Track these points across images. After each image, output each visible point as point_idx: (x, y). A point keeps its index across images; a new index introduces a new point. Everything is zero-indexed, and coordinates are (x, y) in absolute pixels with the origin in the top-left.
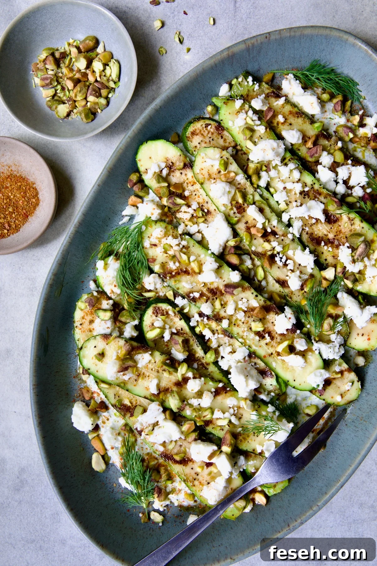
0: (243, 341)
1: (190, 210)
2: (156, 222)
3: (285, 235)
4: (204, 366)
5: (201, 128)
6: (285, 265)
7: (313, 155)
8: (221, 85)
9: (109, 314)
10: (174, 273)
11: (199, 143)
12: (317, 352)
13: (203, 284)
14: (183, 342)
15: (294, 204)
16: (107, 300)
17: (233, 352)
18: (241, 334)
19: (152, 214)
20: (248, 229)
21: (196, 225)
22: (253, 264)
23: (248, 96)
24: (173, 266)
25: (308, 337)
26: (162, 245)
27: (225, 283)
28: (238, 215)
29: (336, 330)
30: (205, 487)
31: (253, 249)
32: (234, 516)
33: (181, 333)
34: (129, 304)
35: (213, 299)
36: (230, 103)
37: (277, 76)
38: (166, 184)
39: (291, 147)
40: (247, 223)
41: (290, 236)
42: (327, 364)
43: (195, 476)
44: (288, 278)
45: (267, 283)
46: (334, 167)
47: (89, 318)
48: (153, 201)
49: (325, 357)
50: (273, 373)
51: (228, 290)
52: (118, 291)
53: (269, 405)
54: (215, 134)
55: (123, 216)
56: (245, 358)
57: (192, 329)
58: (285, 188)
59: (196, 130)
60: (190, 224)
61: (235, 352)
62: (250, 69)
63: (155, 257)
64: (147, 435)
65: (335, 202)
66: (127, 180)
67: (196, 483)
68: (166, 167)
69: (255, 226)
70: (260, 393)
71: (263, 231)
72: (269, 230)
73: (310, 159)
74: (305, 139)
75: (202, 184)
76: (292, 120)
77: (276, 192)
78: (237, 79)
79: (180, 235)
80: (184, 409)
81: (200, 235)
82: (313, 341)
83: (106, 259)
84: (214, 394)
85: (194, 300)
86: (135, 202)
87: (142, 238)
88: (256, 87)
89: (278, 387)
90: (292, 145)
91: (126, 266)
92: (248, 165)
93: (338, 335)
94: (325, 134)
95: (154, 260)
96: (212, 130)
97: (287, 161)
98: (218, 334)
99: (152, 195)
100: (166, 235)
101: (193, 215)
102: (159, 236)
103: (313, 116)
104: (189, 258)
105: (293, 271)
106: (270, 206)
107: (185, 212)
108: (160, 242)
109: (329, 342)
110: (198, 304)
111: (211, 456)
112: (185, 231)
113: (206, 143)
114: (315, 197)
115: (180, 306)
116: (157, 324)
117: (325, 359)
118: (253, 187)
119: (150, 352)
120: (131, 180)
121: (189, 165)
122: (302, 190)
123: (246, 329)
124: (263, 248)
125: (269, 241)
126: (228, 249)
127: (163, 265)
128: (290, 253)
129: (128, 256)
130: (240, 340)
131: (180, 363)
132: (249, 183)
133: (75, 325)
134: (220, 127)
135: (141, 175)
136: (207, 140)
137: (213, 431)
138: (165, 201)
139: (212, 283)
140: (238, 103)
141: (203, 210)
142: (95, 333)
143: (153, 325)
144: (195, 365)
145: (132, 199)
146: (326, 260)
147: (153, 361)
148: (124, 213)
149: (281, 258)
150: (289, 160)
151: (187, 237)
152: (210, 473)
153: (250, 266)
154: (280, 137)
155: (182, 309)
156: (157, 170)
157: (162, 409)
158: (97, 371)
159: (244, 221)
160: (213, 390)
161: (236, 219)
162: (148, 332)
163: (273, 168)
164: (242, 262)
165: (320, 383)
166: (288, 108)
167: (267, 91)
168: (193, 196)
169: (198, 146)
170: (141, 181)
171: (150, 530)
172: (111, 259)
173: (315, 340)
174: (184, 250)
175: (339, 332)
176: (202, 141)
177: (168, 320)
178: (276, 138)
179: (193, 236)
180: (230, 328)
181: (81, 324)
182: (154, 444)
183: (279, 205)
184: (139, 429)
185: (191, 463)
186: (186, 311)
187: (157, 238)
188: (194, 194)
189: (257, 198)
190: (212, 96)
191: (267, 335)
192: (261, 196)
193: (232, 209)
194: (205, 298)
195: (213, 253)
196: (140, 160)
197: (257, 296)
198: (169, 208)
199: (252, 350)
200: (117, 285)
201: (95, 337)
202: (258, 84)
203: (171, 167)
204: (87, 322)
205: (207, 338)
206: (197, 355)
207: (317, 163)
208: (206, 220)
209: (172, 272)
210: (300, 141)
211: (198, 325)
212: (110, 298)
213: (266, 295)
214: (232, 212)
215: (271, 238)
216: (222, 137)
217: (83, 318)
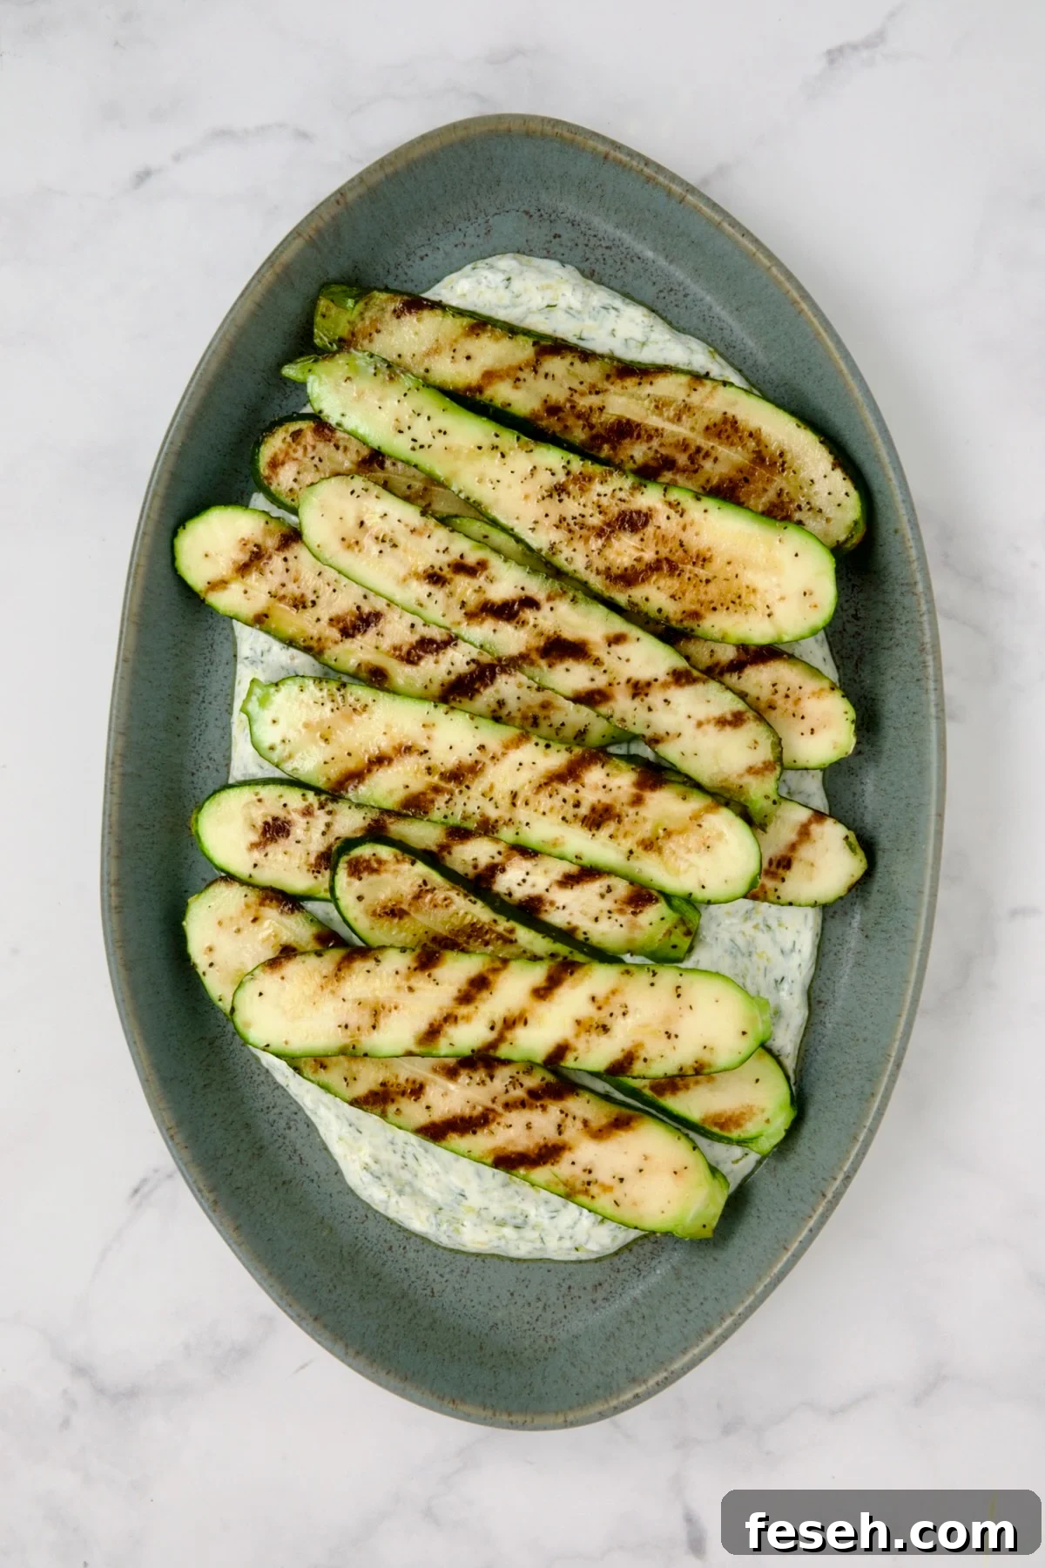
3: (552, 596)
4: (507, 939)
5: (284, 446)
11: (295, 480)
13: (429, 772)
18: (549, 838)
23: (353, 334)
28: (440, 597)
32: (708, 1228)
33: (427, 891)
35: (461, 792)
40: (463, 604)
43: (586, 1177)
50: (655, 893)
54: (321, 446)
57: (451, 872)
59: (276, 455)
67: (594, 1189)
74: (511, 375)
76: (467, 346)
80: (501, 1044)
89: (677, 916)
94: (550, 344)
96: (310, 441)
99: (246, 634)
105: (599, 663)
106: (496, 550)
110: (434, 815)
113: (308, 473)
114: (582, 489)
118: (445, 525)
121: (292, 536)
122: (549, 486)
123: (554, 824)
124: (519, 642)
125: (523, 623)
127: (327, 767)
130: (552, 851)
133: (200, 970)
134: (322, 426)
135: (202, 601)
136: (309, 465)
137: (578, 1065)
139: (445, 760)
142: (248, 968)
143: (360, 898)
146: (660, 610)
158: (286, 1043)
159: (455, 603)
162: (356, 917)
167: (391, 307)
169: (295, 486)
171: (546, 1341)
176: (299, 473)
177: (388, 877)
180: (522, 837)
181: (211, 965)
185: (566, 1153)
189: (463, 544)
190: (280, 366)
191: (603, 819)
192: (469, 536)
194: (443, 796)
196: (187, 571)
197: (548, 747)
199: (586, 862)
201: (250, 976)
203: (257, 556)
215: (527, 614)
216: (337, 447)
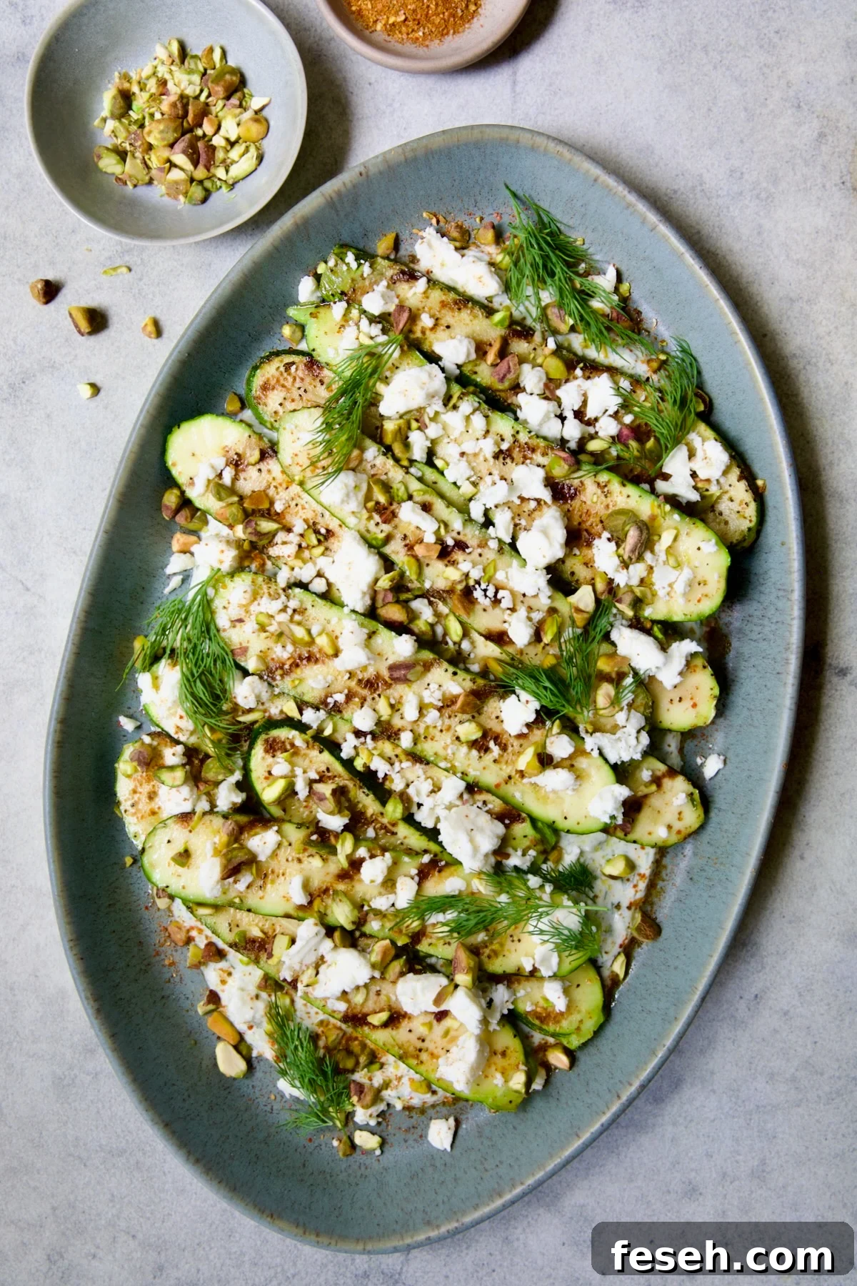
0: (449, 765)
1: (293, 538)
2: (232, 574)
3: (483, 544)
4: (389, 830)
5: (277, 374)
6: (496, 601)
7: (504, 376)
8: (299, 282)
9: (180, 774)
10: (287, 667)
11: (281, 404)
12: (595, 753)
13: (348, 675)
14: (334, 792)
15: (488, 479)
16: (171, 747)
17: (436, 789)
18: (441, 752)
19: (221, 562)
20: (410, 548)
21: (310, 565)
22: (437, 614)
23: (353, 290)
24: (283, 653)
25: (571, 728)
26: (253, 618)
27: (390, 662)
28: (386, 528)
29: (624, 703)
30: (441, 1061)
31: (427, 585)
32: (514, 1104)
33: (329, 778)
34: (217, 744)
35: (373, 699)
36: (323, 312)
37: (402, 237)
38: (236, 499)
39: (458, 372)
40: (405, 537)
41: (493, 544)
42: (622, 772)
43: (419, 1045)
44: (506, 625)
45: (473, 643)
46: (550, 391)
47: (146, 788)
48: (217, 535)
49: (613, 759)
50: (524, 815)
51: (396, 674)
52: (188, 724)
53: (530, 876)
54: (308, 380)
55: (169, 577)
56: (461, 796)
57: (348, 764)
58: (463, 454)
59: (268, 380)
60: (298, 563)
61: (439, 789)
62: (346, 238)
63: (244, 645)
64: (308, 986)
65: (564, 459)
66: (158, 506)
67: (424, 1056)
68: (227, 465)
69: (421, 541)
70: (508, 856)
71: (439, 547)
72: (450, 542)
73: (500, 387)
74: (481, 349)
75: (301, 484)
76: (448, 317)
77: (448, 464)
78: (326, 262)
79: (284, 590)
80: (365, 921)
81: (324, 581)
82: (583, 734)
83: (155, 668)
84: (417, 878)
85: (336, 709)
86: (185, 544)
87: (213, 613)
88: (366, 269)
89: (538, 836)
90: (459, 366)
91: (193, 675)
92: (382, 425)
93: (629, 711)
94: (518, 329)
95: (245, 650)
96: (300, 373)
97: (454, 401)
98: (401, 762)
99: (214, 527)
100: (255, 596)
101: (300, 546)
102: (244, 602)
103: (490, 299)
104: (309, 632)
105: (513, 610)
106: (442, 496)
107: (284, 543)
108: (247, 612)
109: (614, 729)
110: (346, 715)
111: (439, 999)
112: (292, 580)
113: (293, 401)
114: (525, 457)
115: (315, 726)
116: (277, 771)
117: (616, 764)
118: (402, 466)
119: (275, 828)
120: (167, 507)
121: (269, 451)
122: (497, 450)
123: (449, 741)
124: (447, 579)
125: (454, 563)
126: (380, 597)
127: (263, 657)
128: (500, 576)
129: (193, 654)
130: (443, 764)
131: (337, 835)
132: (391, 462)
133: (122, 808)
134: (313, 364)
135: (183, 493)
136: (295, 394)
137: (431, 951)
138: (239, 531)
139: (365, 668)
140: (339, 308)
141: (317, 532)
142: (165, 815)
143: (270, 773)
144: (371, 833)
145: (178, 540)
146: (573, 574)
147: (286, 844)
148: (169, 570)
149: (485, 591)
150: (460, 398)
151: (297, 590)
152: (447, 1033)
153: (431, 619)
154: (433, 358)
155: (320, 730)
156: (212, 476)
157: (323, 931)
158: (184, 888)
159: (399, 536)
160: (414, 872)
161: (382, 536)
162: (264, 789)
163: (431, 420)
164: (413, 616)
165: (615, 813)
166: (437, 295)
167: (390, 273)
168: (293, 509)
169: (280, 410)
170: (185, 503)
171: (360, 1167)
172: (163, 667)
173: (587, 732)
174: (297, 617)
175: (630, 706)
176: (285, 399)
177: (298, 760)
178: (425, 361)
179: (311, 587)
180: (419, 747)
181: (133, 806)
182: (326, 999)
183: (459, 488)
184: (289, 979)
185: (406, 1020)
186: (327, 732)
187: (241, 606)
188: (293, 504)
189: (415, 486)
190: (286, 306)
191: (492, 744)
192: (420, 479)
193: (370, 518)
194: (357, 700)
195: (353, 611)
196: (174, 465)
197: (455, 674)
198: (251, 542)
199: (470, 779)
200: (184, 714)
201: (164, 822)
202: (367, 264)
203: (237, 463)
204: (144, 798)
205: (381, 775)
206: (370, 812)
207: (517, 388)
208: (327, 549)
209: (284, 664)
210: (473, 356)
211: (357, 754)
212: (177, 742)
213: (475, 668)
214: (372, 523)
215: (458, 556)
216: (322, 383)
217: (135, 792)
